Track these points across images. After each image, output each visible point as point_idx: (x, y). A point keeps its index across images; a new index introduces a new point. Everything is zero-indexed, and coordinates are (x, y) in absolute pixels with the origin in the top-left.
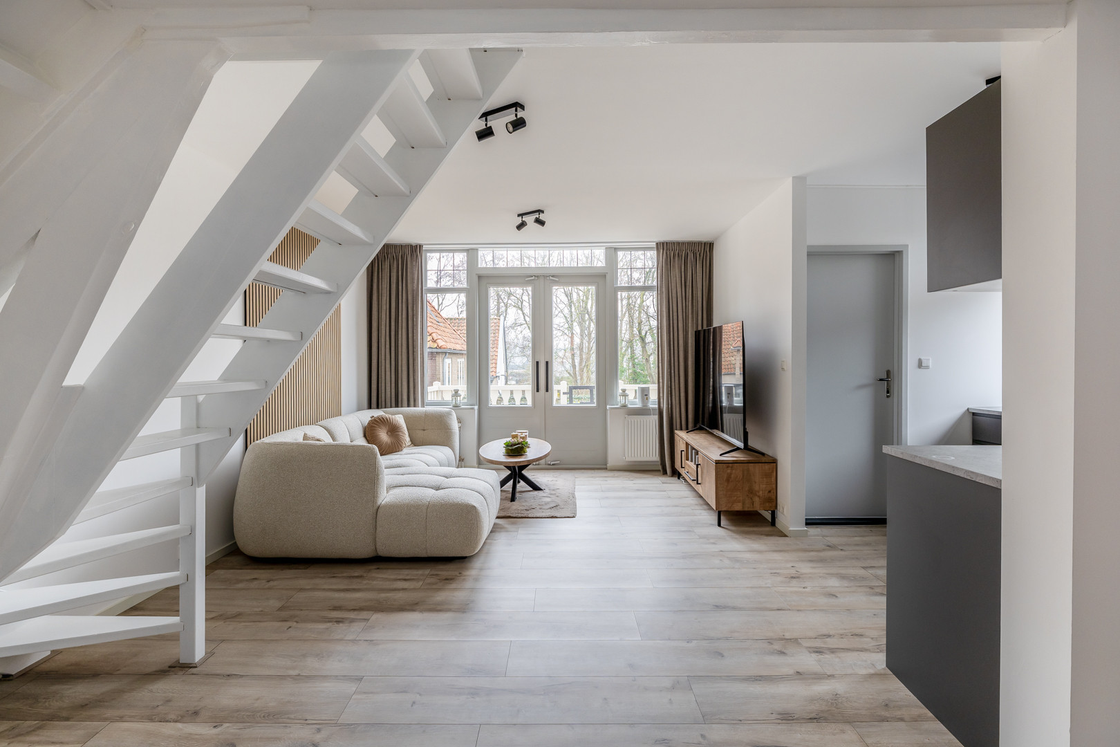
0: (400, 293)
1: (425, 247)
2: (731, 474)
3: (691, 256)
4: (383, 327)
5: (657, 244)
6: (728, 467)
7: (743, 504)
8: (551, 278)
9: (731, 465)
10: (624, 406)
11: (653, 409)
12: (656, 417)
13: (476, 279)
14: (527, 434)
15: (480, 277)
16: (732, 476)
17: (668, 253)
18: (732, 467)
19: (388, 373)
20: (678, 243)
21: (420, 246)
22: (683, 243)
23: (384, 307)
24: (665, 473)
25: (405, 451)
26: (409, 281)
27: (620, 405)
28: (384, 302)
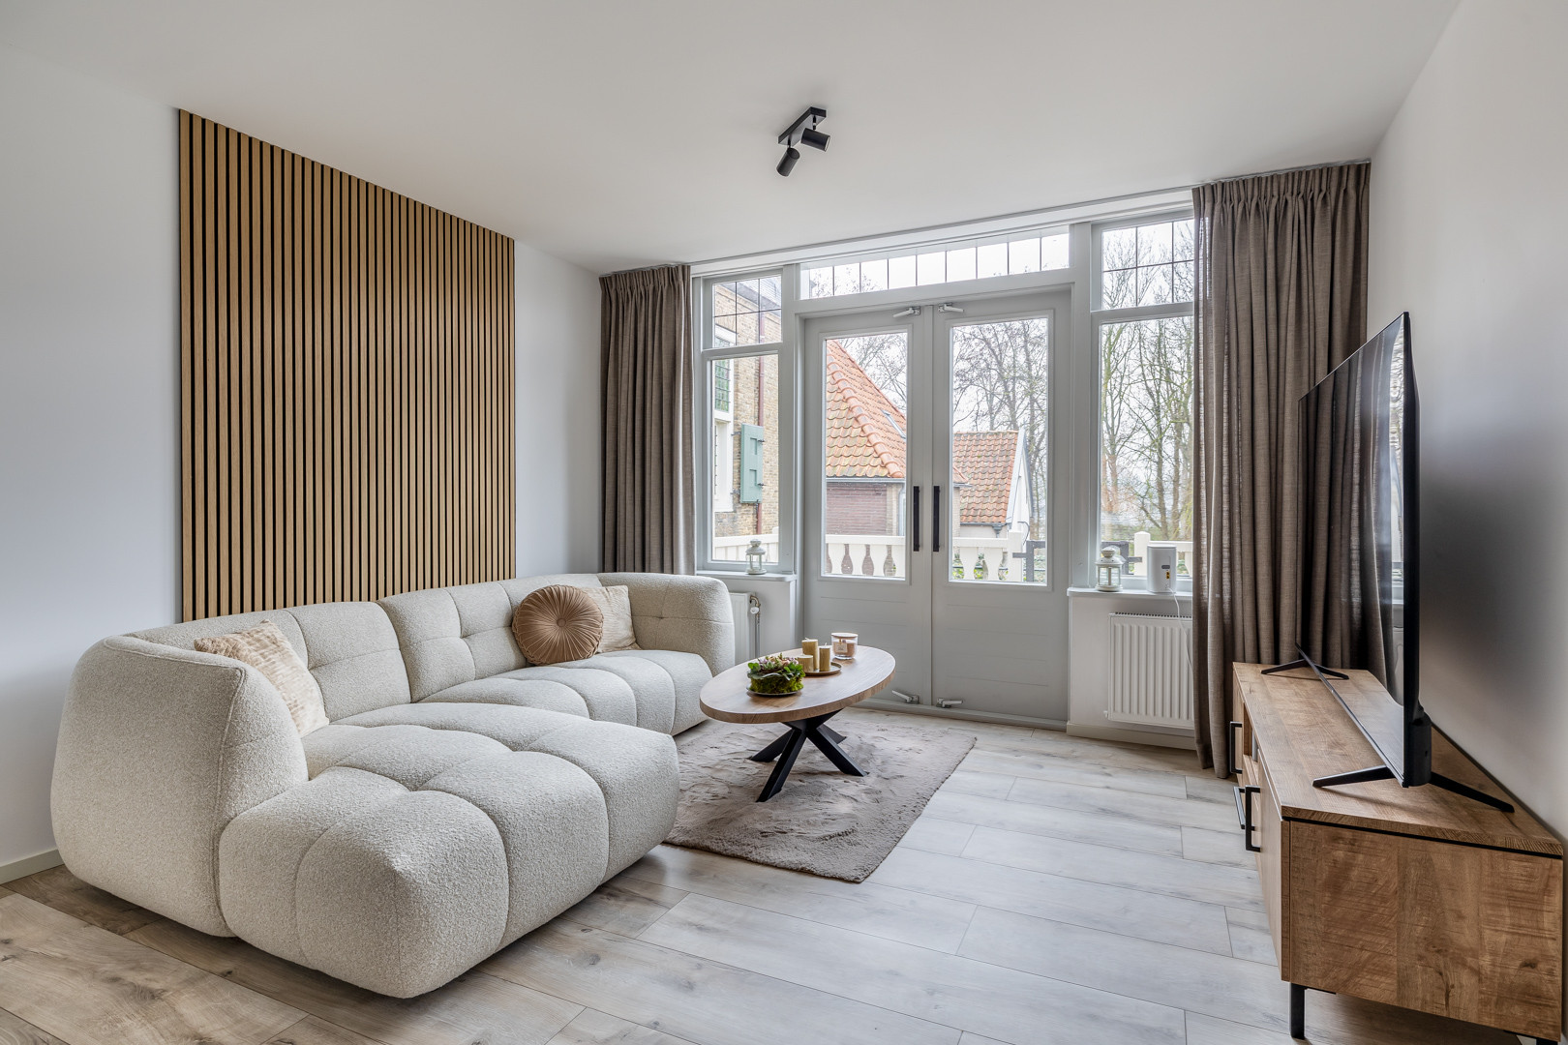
0: (649, 360)
1: (695, 271)
2: (1348, 866)
3: (1296, 207)
4: (622, 424)
5: (1196, 191)
6: (1336, 839)
7: (1403, 983)
8: (947, 308)
9: (1347, 834)
10: (1108, 591)
11: (1182, 602)
12: (1189, 623)
13: (796, 325)
14: (855, 641)
15: (806, 321)
16: (1355, 873)
17: (1229, 210)
18: (1352, 842)
19: (629, 508)
20: (1258, 180)
21: (683, 267)
22: (1273, 178)
23: (624, 387)
24: (1208, 764)
25: (594, 660)
26: (664, 335)
27: (1097, 587)
28: (624, 377)
